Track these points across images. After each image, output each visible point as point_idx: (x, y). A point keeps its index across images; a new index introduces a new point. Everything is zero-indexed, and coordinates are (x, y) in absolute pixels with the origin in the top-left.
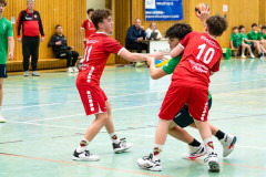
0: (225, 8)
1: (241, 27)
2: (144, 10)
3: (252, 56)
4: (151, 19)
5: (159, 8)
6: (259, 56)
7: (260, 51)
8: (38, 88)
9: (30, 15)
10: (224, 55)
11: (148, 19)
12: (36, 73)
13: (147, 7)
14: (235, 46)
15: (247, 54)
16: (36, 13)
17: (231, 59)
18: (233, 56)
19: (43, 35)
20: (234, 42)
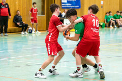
0: (102, 3)
1: (110, 12)
2: (61, 3)
3: (116, 26)
4: (64, 8)
5: (68, 2)
6: (119, 27)
7: (119, 24)
8: (8, 42)
9: (4, 6)
10: (101, 26)
11: (63, 8)
12: (6, 34)
13: (63, 2)
14: (107, 21)
15: (113, 26)
16: (7, 4)
17: (105, 28)
18: (106, 26)
19: (10, 15)
20: (107, 20)
